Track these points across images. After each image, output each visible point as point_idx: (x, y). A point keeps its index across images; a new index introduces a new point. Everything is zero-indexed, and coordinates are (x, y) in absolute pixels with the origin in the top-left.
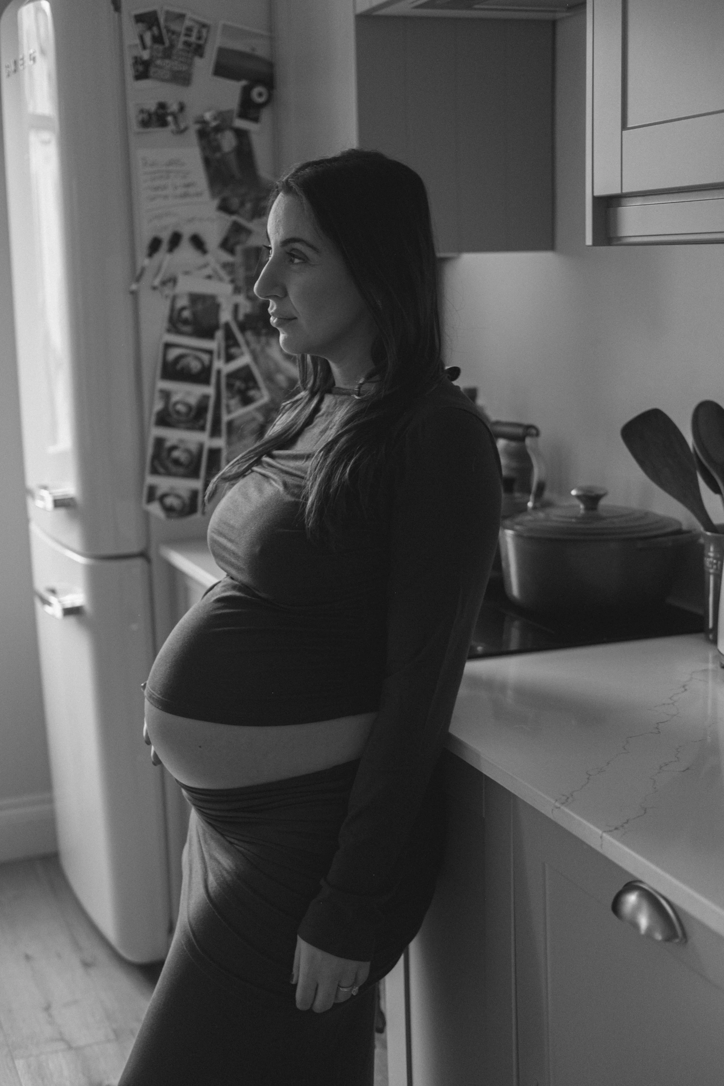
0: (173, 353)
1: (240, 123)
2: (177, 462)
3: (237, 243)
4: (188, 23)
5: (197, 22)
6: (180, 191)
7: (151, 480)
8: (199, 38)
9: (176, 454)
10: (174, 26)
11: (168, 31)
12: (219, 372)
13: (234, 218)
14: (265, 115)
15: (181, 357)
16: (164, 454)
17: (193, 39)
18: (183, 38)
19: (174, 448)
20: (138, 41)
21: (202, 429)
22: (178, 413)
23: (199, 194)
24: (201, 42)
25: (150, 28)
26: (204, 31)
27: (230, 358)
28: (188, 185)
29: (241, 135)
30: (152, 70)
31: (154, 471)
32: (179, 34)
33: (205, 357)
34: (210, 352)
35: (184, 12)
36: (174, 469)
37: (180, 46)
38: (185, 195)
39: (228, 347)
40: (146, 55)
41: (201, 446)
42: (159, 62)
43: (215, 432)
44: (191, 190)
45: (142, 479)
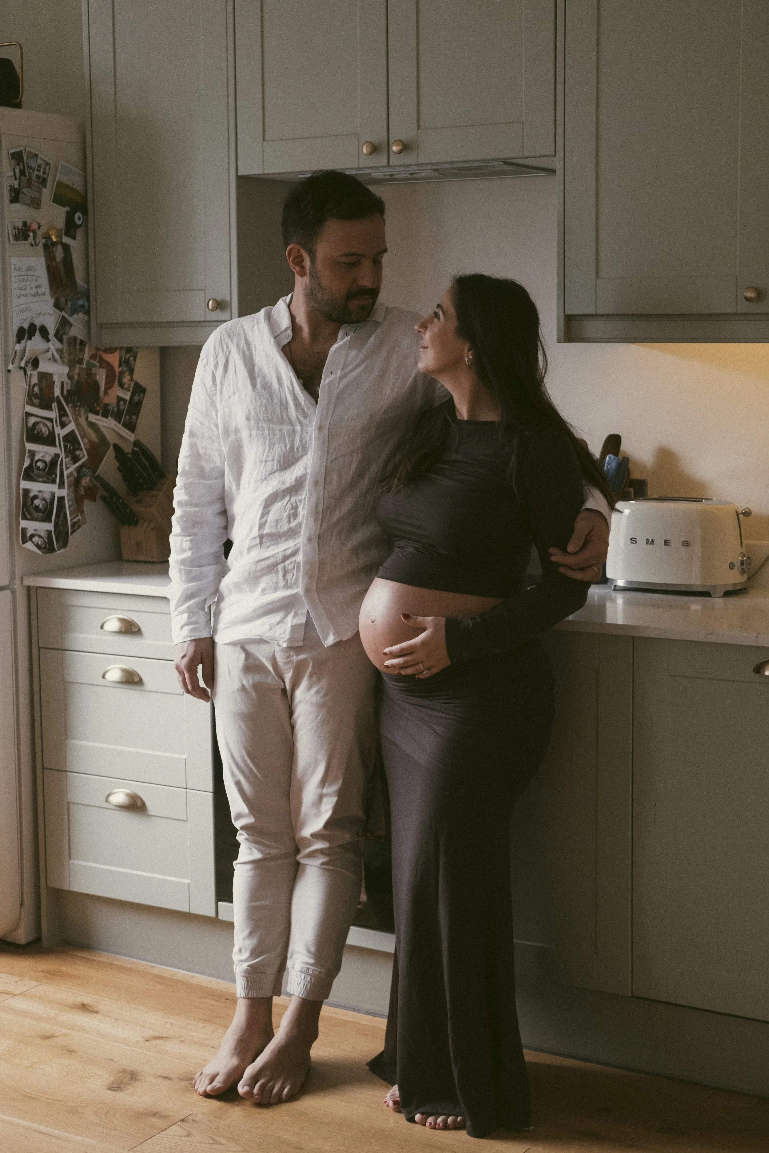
0: (32, 420)
1: (66, 240)
2: (37, 508)
3: (64, 333)
4: (39, 161)
5: (44, 161)
6: (34, 291)
7: (24, 524)
8: (44, 173)
9: (36, 502)
10: (32, 164)
11: (28, 166)
12: (59, 435)
13: (63, 313)
14: (80, 233)
15: (35, 424)
16: (29, 503)
17: (41, 174)
18: (36, 173)
19: (35, 497)
20: (12, 174)
21: (54, 482)
22: (38, 468)
23: (44, 294)
24: (45, 176)
25: (18, 164)
26: (47, 168)
27: (63, 425)
28: (37, 287)
29: (66, 248)
30: (21, 196)
31: (25, 518)
32: (34, 170)
33: (49, 424)
34: (51, 420)
35: (37, 153)
36: (36, 514)
37: (34, 179)
38: (36, 295)
39: (61, 416)
40: (16, 184)
41: (53, 495)
42: (24, 190)
43: (61, 485)
44: (40, 291)
45: (18, 523)
